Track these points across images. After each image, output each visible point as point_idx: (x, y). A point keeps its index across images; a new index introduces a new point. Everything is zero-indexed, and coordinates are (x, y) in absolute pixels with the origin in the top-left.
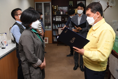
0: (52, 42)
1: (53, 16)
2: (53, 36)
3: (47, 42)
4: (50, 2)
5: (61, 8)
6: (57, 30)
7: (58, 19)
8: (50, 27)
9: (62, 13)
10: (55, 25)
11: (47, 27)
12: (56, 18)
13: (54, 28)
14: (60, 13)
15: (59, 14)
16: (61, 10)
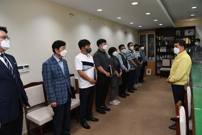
0: (155, 74)
1: (158, 47)
2: (156, 67)
3: (150, 74)
4: (155, 33)
5: (166, 38)
6: (161, 61)
7: (163, 50)
8: (154, 58)
9: (167, 43)
10: (159, 56)
11: (150, 58)
12: (161, 49)
13: (158, 59)
14: (164, 43)
15: (163, 45)
16: (166, 40)
